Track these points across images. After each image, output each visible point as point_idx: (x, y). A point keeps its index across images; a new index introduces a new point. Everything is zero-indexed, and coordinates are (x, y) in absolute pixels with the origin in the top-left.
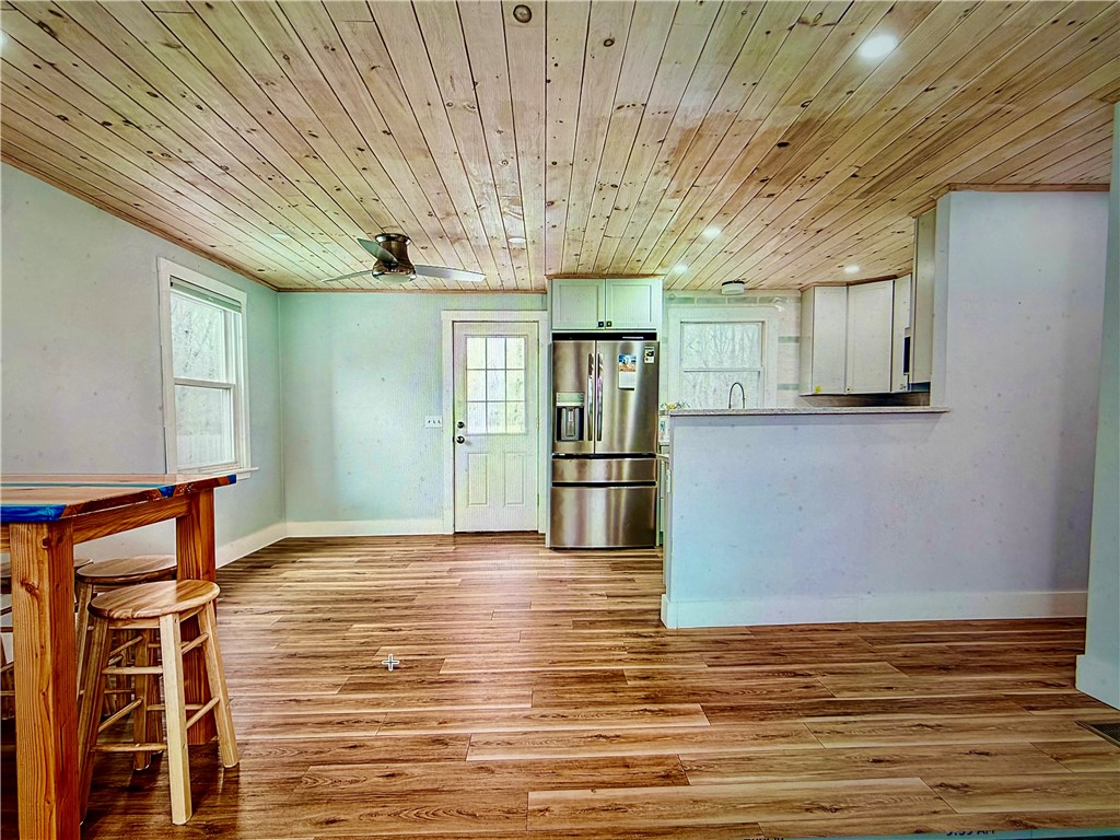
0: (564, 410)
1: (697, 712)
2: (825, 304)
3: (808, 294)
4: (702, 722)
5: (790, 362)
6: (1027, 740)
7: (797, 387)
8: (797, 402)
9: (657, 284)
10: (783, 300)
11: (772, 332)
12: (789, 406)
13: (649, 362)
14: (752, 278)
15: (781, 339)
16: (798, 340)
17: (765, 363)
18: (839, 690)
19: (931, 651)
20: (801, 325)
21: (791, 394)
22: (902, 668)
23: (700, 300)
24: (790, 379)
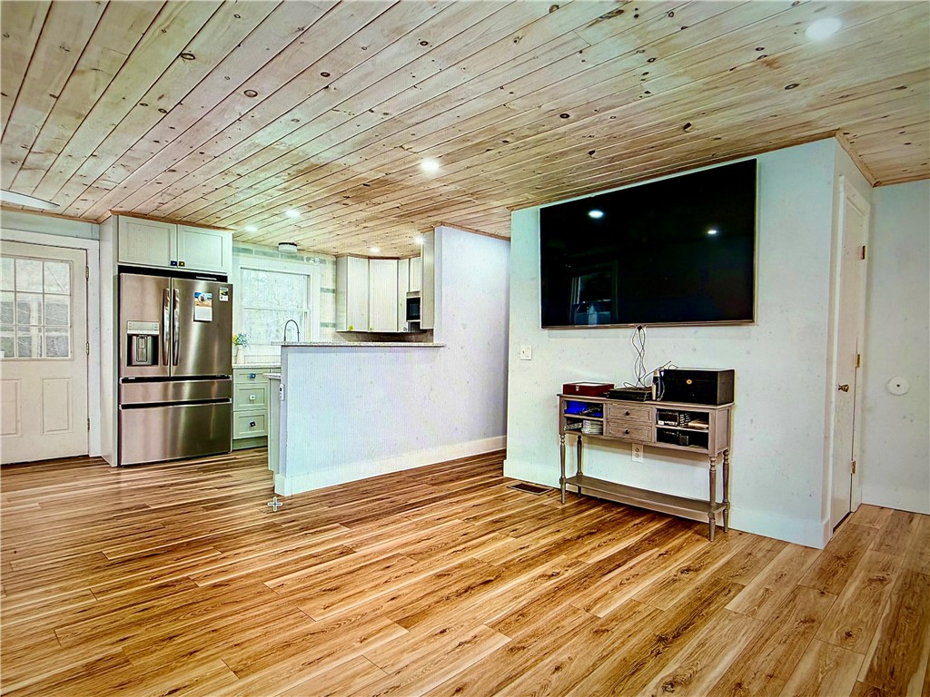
0: (135, 338)
1: (339, 527)
2: (354, 269)
3: (343, 259)
4: (345, 530)
5: (330, 306)
6: (492, 497)
7: (335, 325)
8: (334, 337)
9: (228, 236)
10: (322, 261)
11: (316, 284)
12: (329, 340)
13: (223, 300)
14: (304, 244)
15: (322, 290)
16: (334, 291)
17: (310, 307)
18: (409, 500)
19: (443, 475)
20: (336, 281)
21: (331, 330)
22: (433, 485)
23: (257, 253)
24: (330, 319)
